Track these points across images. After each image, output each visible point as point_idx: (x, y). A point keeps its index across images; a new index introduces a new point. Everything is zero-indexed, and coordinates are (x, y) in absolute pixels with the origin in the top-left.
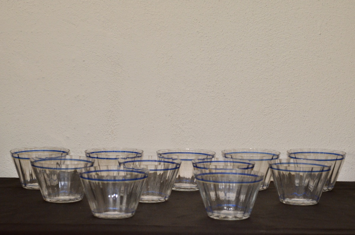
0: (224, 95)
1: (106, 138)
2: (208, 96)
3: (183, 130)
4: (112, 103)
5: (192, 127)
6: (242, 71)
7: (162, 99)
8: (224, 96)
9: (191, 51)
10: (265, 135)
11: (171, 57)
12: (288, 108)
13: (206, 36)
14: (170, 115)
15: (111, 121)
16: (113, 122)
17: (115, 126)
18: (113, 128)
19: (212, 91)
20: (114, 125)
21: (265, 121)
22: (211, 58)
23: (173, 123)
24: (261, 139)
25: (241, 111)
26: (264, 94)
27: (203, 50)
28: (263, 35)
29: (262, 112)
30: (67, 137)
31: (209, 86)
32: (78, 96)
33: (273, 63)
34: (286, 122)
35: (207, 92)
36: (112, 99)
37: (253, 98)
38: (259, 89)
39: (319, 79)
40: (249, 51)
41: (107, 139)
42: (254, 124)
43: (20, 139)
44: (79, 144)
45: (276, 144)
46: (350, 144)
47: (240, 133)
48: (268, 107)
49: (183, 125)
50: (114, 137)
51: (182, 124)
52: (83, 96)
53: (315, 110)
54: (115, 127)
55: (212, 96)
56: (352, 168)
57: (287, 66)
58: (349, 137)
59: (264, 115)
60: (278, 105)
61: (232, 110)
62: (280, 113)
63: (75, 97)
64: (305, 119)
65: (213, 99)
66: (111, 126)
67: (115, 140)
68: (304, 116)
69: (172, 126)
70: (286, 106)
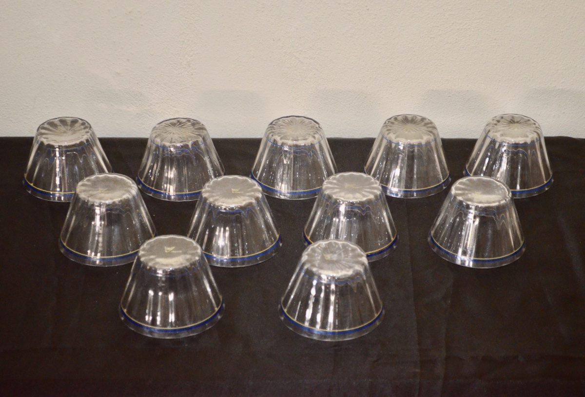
0: (367, 8)
1: (179, 74)
2: (342, 11)
3: (300, 61)
4: (187, 22)
5: (315, 56)
7: (266, 14)
8: (368, 10)
10: (431, 67)
12: (469, 27)
14: (280, 39)
15: (186, 48)
16: (189, 50)
17: (191, 56)
18: (189, 58)
20: (191, 54)
21: (432, 46)
23: (285, 51)
25: (393, 33)
29: (427, 33)
30: (117, 73)
32: (130, 13)
34: (464, 48)
35: (339, 4)
36: (186, 16)
37: (415, 13)
42: (414, 51)
43: (43, 76)
44: (137, 82)
45: (447, 80)
47: (392, 65)
48: (438, 27)
49: (300, 54)
50: (191, 71)
51: (299, 52)
52: (139, 12)
53: (513, 30)
54: (192, 58)
55: (348, 10)
56: (564, 113)
58: (564, 68)
59: (431, 38)
60: (453, 24)
61: (380, 31)
62: (456, 34)
63: (126, 14)
64: (497, 43)
65: (349, 15)
66: (186, 56)
67: (192, 76)
68: (495, 39)
69: (284, 55)
70: (466, 24)
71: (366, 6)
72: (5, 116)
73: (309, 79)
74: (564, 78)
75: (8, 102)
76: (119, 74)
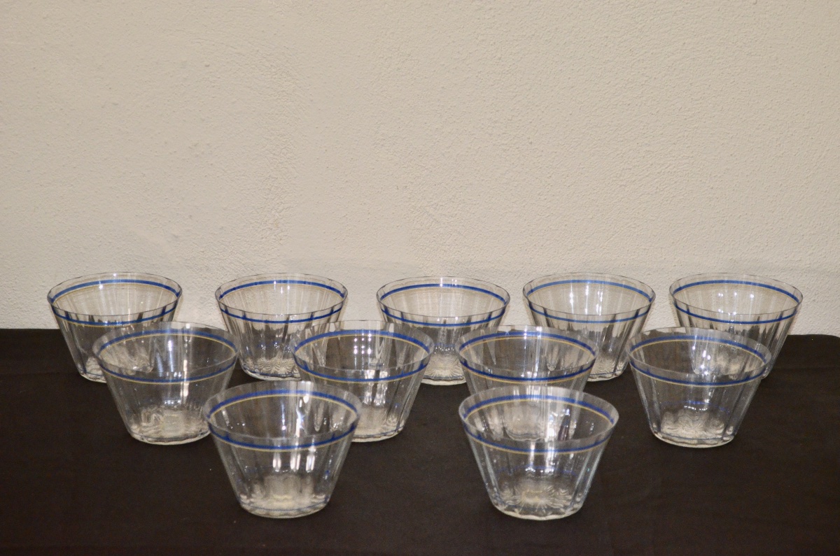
0: (530, 141)
1: (262, 238)
2: (494, 145)
3: (435, 219)
4: (275, 160)
5: (456, 213)
6: (573, 87)
7: (387, 150)
8: (531, 143)
9: (453, 42)
10: (622, 229)
11: (409, 55)
12: (675, 169)
13: (491, 9)
14: (406, 187)
15: (273, 199)
16: (278, 202)
17: (281, 211)
18: (277, 214)
19: (503, 133)
20: (281, 208)
21: (622, 198)
22: (500, 59)
23: (413, 204)
24: (612, 239)
25: (567, 178)
26: (621, 139)
27: (483, 40)
28: (622, 5)
29: (614, 179)
30: (174, 235)
31: (496, 122)
32: (195, 145)
33: (645, 68)
34: (669, 202)
35: (491, 135)
36: (274, 152)
37: (597, 149)
38: (611, 129)
39: (748, 104)
40: (590, 41)
41: (264, 240)
42: (597, 206)
43: (69, 240)
44: (202, 250)
45: (645, 249)
46: (814, 249)
47: (566, 225)
48: (630, 169)
49: (435, 209)
50: (280, 234)
51: (434, 206)
52: (208, 144)
53: (737, 174)
54: (281, 214)
55: (503, 144)
56: (814, 300)
57: (677, 75)
58: (812, 232)
59: (621, 186)
60: (652, 165)
61: (549, 175)
62: (656, 180)
63: (190, 147)
64: (714, 194)
65: (505, 150)
66: (273, 212)
67: (281, 242)
68: (712, 188)
69: (412, 210)
70: (670, 165)
71: (529, 138)
72: (12, 301)
73: (448, 247)
74: (813, 248)
75: (17, 281)
76: (177, 237)
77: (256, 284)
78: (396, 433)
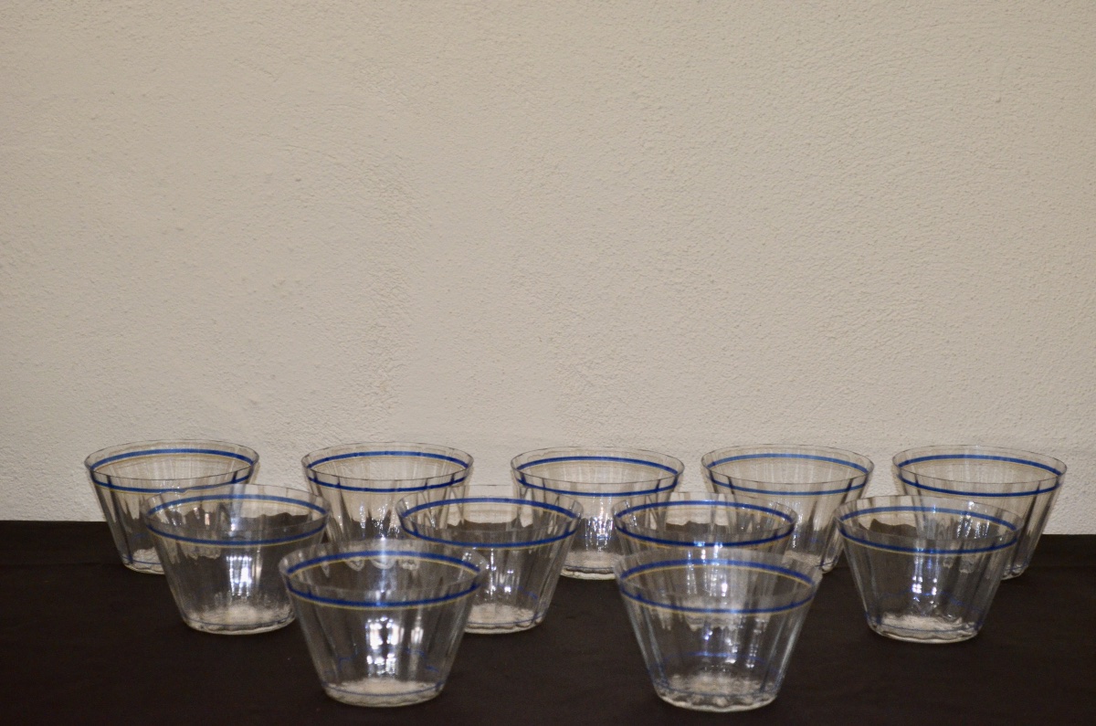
0: (711, 279)
1: (366, 406)
2: (665, 284)
3: (589, 382)
4: (383, 303)
5: (616, 373)
6: (765, 209)
7: (528, 290)
8: (713, 282)
9: (613, 150)
10: (832, 395)
11: (556, 167)
12: (899, 317)
13: (660, 108)
14: (552, 338)
15: (380, 354)
16: (386, 357)
17: (390, 371)
18: (385, 374)
19: (677, 269)
20: (390, 366)
21: (831, 355)
22: (672, 172)
23: (561, 361)
24: (818, 409)
25: (760, 328)
26: (829, 277)
27: (651, 148)
28: (828, 103)
29: (821, 329)
30: (252, 401)
31: (667, 254)
32: (281, 284)
33: (859, 185)
34: (892, 360)
35: (661, 271)
36: (382, 292)
37: (798, 289)
38: (816, 263)
39: (993, 231)
40: (787, 149)
41: (368, 408)
42: (800, 365)
43: (116, 407)
44: (287, 421)
45: (861, 422)
46: (1082, 424)
47: (759, 390)
48: (841, 316)
49: (589, 367)
50: (388, 401)
51: (588, 364)
52: (297, 282)
53: (980, 323)
54: (390, 374)
55: (676, 283)
57: (900, 194)
58: (1079, 401)
59: (830, 338)
60: (869, 311)
61: (736, 324)
62: (875, 331)
63: (274, 286)
64: (951, 350)
65: (679, 291)
66: (380, 371)
67: (390, 411)
68: (948, 342)
69: (559, 369)
70: (893, 311)
71: (710, 276)
72: (40, 489)
73: (606, 419)
74: (1081, 422)
75: (47, 461)
76: (255, 403)
77: (355, 455)
78: (533, 625)
